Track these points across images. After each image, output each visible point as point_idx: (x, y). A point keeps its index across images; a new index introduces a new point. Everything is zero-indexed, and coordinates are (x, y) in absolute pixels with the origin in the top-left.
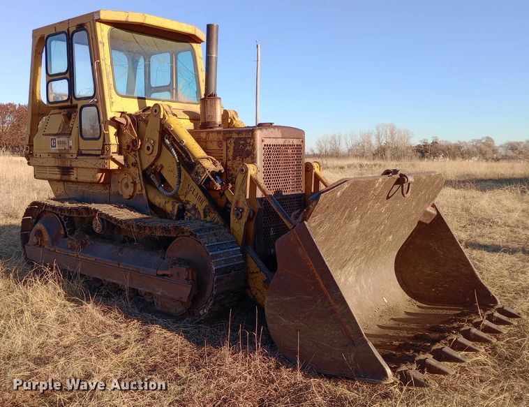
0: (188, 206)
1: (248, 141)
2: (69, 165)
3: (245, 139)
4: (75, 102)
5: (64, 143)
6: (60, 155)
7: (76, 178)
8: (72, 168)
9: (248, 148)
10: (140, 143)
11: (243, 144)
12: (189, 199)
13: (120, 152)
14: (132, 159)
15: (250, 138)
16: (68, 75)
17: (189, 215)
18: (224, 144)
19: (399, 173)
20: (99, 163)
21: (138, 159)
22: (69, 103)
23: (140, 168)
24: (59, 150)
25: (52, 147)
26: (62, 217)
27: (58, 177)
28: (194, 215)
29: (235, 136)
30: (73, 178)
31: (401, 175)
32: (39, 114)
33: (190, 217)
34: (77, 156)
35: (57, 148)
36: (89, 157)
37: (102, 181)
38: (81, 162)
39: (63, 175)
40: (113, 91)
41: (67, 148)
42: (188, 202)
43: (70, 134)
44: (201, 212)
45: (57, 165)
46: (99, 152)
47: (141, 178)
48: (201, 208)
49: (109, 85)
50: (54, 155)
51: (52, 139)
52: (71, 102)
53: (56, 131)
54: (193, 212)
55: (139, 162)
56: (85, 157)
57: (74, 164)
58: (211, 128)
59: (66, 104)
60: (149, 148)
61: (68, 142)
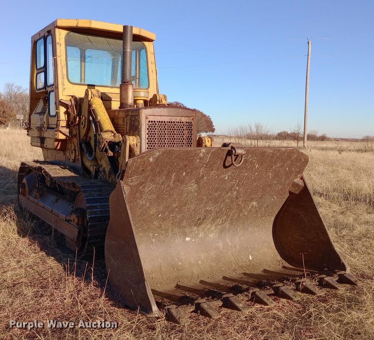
0: (101, 168)
1: (136, 118)
2: (43, 136)
3: (135, 116)
4: (47, 89)
5: (42, 119)
6: (40, 128)
8: (44, 138)
9: (136, 123)
10: (78, 119)
11: (134, 120)
12: (102, 163)
13: (68, 126)
15: (138, 116)
16: (44, 69)
17: (100, 175)
18: (126, 120)
19: (230, 146)
21: (77, 132)
23: (78, 139)
24: (40, 124)
26: (38, 174)
28: (103, 176)
29: (130, 114)
30: (45, 145)
31: (232, 148)
33: (101, 177)
34: (47, 129)
37: (58, 148)
39: (41, 143)
40: (66, 80)
41: (43, 123)
43: (45, 113)
44: (107, 173)
45: (39, 135)
46: (55, 126)
47: (79, 146)
49: (63, 75)
50: (38, 128)
52: (45, 89)
53: (40, 111)
55: (78, 134)
56: (50, 130)
57: (45, 135)
59: (43, 90)
60: (82, 123)
61: (44, 119)
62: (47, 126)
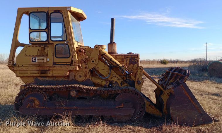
0: (113, 82)
1: (136, 59)
3: (134, 58)
4: (51, 42)
6: (39, 65)
7: (52, 75)
9: (136, 61)
11: (133, 60)
12: (113, 80)
14: (85, 66)
15: (137, 58)
16: (46, 30)
17: (115, 85)
18: (125, 59)
21: (87, 65)
22: (47, 42)
24: (38, 63)
25: (33, 61)
27: (38, 75)
28: (117, 85)
29: (130, 57)
30: (49, 75)
33: (115, 86)
34: (53, 65)
36: (62, 66)
37: (68, 75)
42: (113, 81)
44: (120, 84)
45: (38, 69)
46: (70, 63)
47: (89, 73)
48: (119, 82)
50: (34, 65)
51: (32, 58)
53: (36, 54)
54: (116, 84)
55: (87, 67)
56: (59, 66)
57: (51, 69)
58: (115, 54)
59: (44, 43)
60: (93, 61)
61: (46, 59)
62: (52, 63)
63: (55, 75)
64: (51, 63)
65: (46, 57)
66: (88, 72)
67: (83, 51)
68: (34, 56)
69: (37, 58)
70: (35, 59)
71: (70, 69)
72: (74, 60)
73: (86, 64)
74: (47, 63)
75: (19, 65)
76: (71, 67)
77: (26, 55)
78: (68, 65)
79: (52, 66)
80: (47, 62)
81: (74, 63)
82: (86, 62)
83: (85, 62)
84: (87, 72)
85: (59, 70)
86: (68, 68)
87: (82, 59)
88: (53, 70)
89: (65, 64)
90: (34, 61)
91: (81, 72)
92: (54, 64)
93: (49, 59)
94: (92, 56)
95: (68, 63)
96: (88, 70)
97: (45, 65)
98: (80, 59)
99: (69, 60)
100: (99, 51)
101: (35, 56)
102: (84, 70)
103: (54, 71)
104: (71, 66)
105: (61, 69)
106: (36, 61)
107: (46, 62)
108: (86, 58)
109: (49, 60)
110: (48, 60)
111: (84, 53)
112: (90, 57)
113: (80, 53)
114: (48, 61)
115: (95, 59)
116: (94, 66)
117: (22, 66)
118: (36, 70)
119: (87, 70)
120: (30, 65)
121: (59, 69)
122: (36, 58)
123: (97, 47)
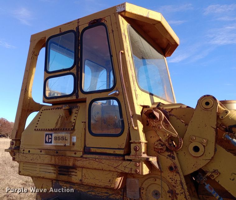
2: (71, 164)
4: (81, 96)
5: (64, 139)
6: (57, 152)
7: (81, 180)
8: (74, 167)
10: (182, 142)
14: (168, 162)
16: (74, 71)
20: (125, 166)
21: (176, 161)
22: (74, 98)
23: (181, 173)
24: (56, 146)
25: (46, 142)
27: (53, 176)
32: (28, 110)
35: (53, 144)
36: (104, 157)
37: (120, 186)
38: (91, 162)
39: (60, 174)
41: (68, 144)
43: (73, 130)
45: (53, 162)
46: (121, 152)
50: (48, 151)
51: (46, 135)
52: (77, 96)
53: (53, 127)
55: (178, 165)
56: (97, 156)
57: (79, 163)
59: (69, 99)
60: (196, 149)
61: (71, 138)
62: (82, 150)
63: (86, 181)
64: (79, 147)
65: (71, 133)
66: (181, 183)
67: (160, 116)
68: (49, 130)
69: (53, 135)
70: (50, 137)
71: (121, 169)
72: (134, 143)
73: (173, 158)
74: (72, 149)
75: (24, 150)
76: (125, 163)
77: (36, 128)
78: (119, 155)
79: (82, 157)
80: (72, 145)
81: (133, 152)
82: (171, 151)
83: (168, 150)
84: (178, 182)
85: (95, 169)
86: (116, 165)
87: (160, 140)
88: (82, 168)
89: (111, 152)
90: (48, 143)
91: (158, 181)
92: (87, 151)
93: (75, 137)
94: (191, 130)
95: (118, 152)
96: (179, 178)
97: (68, 154)
98: (154, 140)
99: (121, 141)
100: (218, 117)
101: (52, 130)
102: (167, 174)
103: (84, 170)
104: (124, 160)
105: (101, 168)
106: (51, 142)
107: (69, 145)
108: (171, 138)
109: (75, 141)
110: (74, 139)
111: (165, 120)
112: (186, 136)
113: (153, 123)
114: (74, 144)
115: (202, 143)
116: (201, 164)
117: (29, 151)
118: (50, 163)
119: (177, 178)
120: (41, 151)
121: (95, 167)
122: (51, 135)
123: (207, 104)
